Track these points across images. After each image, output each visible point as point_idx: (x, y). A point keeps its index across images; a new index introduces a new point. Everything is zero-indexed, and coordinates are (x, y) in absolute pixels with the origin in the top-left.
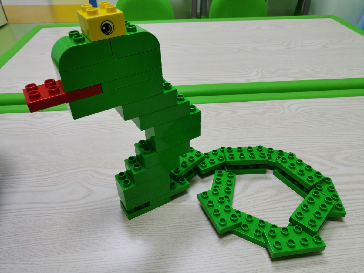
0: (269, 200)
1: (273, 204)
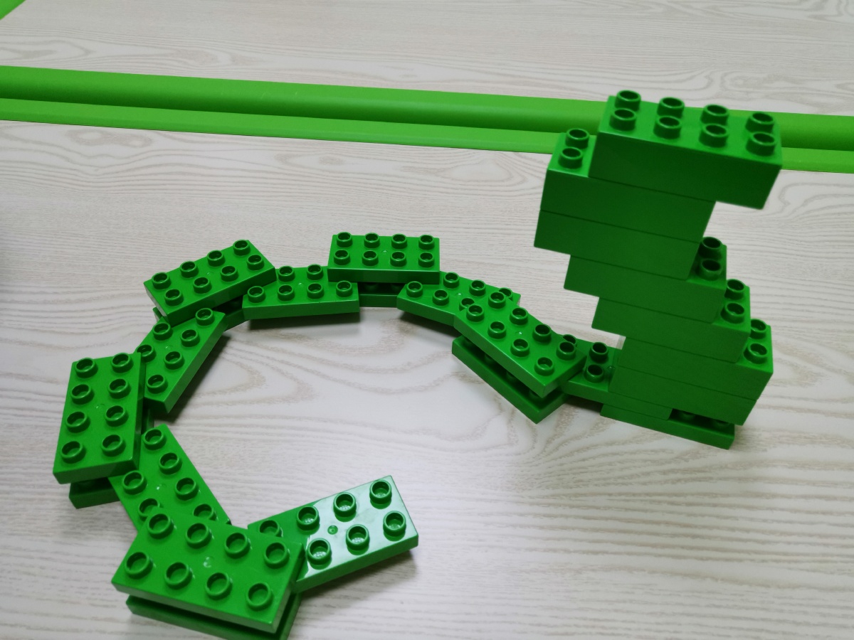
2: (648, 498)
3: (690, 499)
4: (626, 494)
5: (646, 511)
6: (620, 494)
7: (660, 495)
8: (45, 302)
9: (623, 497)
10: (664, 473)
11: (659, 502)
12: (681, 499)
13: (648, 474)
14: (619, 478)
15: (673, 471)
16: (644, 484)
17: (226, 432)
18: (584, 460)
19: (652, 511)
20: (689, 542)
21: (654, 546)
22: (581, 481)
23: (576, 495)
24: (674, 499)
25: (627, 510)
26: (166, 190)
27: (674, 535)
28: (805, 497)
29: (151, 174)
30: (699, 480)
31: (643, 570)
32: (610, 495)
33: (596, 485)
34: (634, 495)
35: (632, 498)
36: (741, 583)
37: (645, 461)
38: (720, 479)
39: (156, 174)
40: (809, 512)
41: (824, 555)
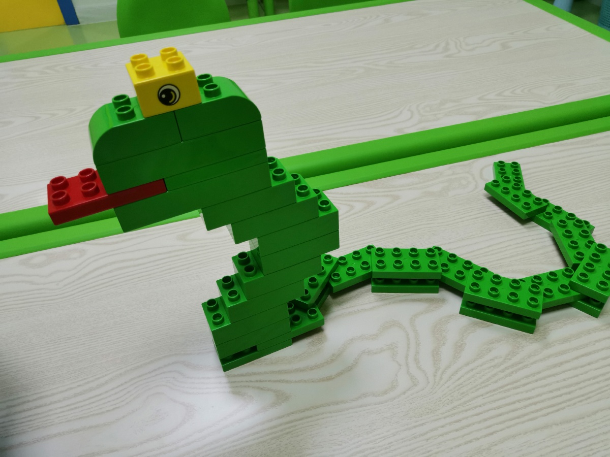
0: (505, 365)
1: (512, 373)
2: (502, 390)
3: (523, 382)
4: (490, 392)
5: (504, 398)
6: (487, 393)
7: (508, 385)
8: (76, 395)
9: (489, 394)
10: (503, 371)
11: (509, 390)
12: (518, 384)
13: (494, 375)
14: (482, 383)
15: (506, 368)
16: (496, 382)
18: (459, 379)
20: (534, 408)
21: (518, 417)
22: (463, 393)
23: (465, 403)
24: (515, 385)
25: (495, 401)
27: (525, 407)
28: (577, 358)
30: (522, 368)
31: (520, 434)
32: (482, 395)
33: (472, 393)
34: (494, 390)
35: (494, 393)
36: (570, 421)
37: (490, 368)
38: (532, 364)
40: (582, 367)
41: (600, 388)
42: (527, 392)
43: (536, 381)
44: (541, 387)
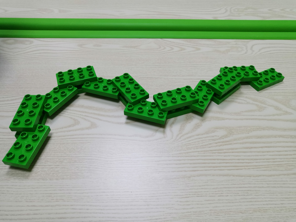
0: (219, 141)
1: (221, 145)
2: (211, 152)
3: (225, 151)
4: (204, 151)
5: (210, 156)
6: (202, 151)
7: (215, 150)
10: (216, 143)
11: (215, 153)
12: (222, 151)
13: (211, 144)
14: (201, 146)
15: (219, 142)
16: (210, 147)
17: (68, 141)
18: (189, 141)
19: (213, 156)
20: (225, 165)
21: (214, 167)
22: (189, 148)
23: (187, 153)
24: (220, 151)
25: (204, 156)
26: (40, 59)
27: (220, 163)
28: (262, 147)
29: (34, 54)
30: (228, 144)
31: (210, 175)
32: (199, 152)
33: (194, 149)
35: (206, 152)
36: (242, 176)
37: (209, 140)
38: (234, 144)
39: (36, 54)
40: (263, 152)
41: (268, 165)
42: (225, 156)
43: (233, 152)
44: (234, 156)
